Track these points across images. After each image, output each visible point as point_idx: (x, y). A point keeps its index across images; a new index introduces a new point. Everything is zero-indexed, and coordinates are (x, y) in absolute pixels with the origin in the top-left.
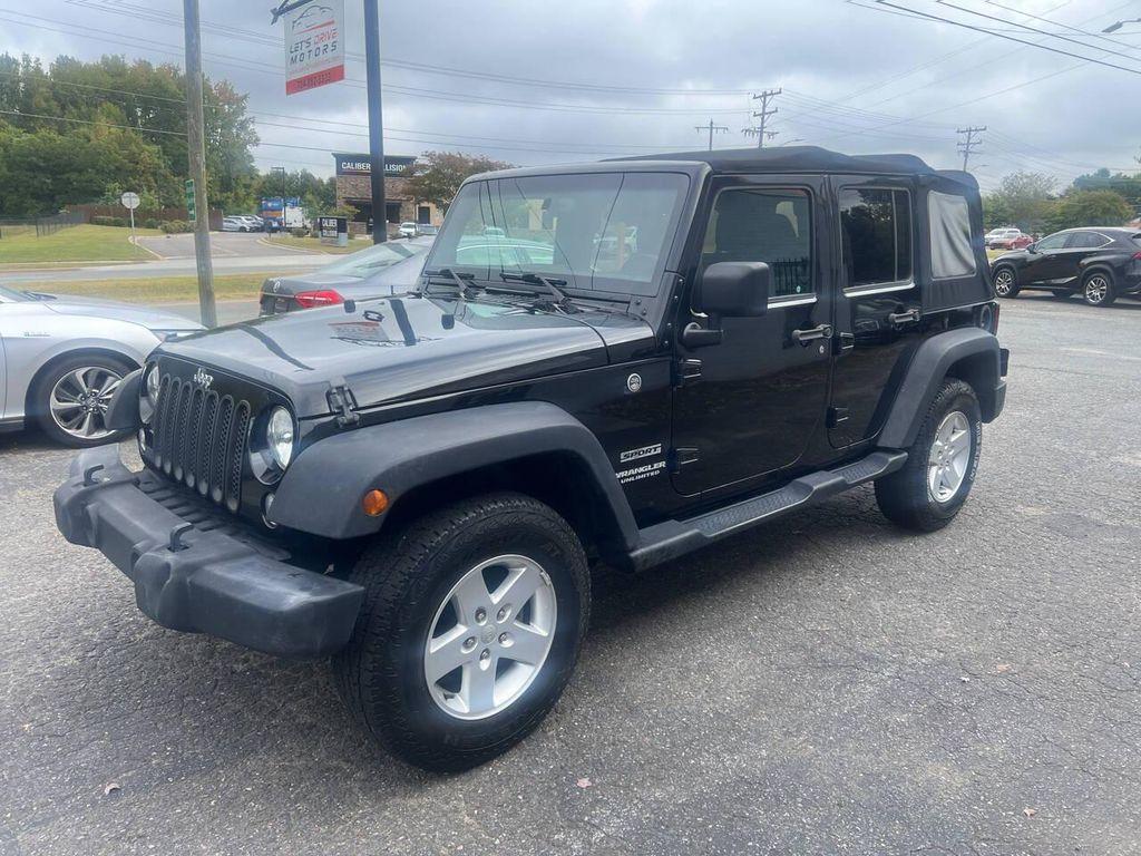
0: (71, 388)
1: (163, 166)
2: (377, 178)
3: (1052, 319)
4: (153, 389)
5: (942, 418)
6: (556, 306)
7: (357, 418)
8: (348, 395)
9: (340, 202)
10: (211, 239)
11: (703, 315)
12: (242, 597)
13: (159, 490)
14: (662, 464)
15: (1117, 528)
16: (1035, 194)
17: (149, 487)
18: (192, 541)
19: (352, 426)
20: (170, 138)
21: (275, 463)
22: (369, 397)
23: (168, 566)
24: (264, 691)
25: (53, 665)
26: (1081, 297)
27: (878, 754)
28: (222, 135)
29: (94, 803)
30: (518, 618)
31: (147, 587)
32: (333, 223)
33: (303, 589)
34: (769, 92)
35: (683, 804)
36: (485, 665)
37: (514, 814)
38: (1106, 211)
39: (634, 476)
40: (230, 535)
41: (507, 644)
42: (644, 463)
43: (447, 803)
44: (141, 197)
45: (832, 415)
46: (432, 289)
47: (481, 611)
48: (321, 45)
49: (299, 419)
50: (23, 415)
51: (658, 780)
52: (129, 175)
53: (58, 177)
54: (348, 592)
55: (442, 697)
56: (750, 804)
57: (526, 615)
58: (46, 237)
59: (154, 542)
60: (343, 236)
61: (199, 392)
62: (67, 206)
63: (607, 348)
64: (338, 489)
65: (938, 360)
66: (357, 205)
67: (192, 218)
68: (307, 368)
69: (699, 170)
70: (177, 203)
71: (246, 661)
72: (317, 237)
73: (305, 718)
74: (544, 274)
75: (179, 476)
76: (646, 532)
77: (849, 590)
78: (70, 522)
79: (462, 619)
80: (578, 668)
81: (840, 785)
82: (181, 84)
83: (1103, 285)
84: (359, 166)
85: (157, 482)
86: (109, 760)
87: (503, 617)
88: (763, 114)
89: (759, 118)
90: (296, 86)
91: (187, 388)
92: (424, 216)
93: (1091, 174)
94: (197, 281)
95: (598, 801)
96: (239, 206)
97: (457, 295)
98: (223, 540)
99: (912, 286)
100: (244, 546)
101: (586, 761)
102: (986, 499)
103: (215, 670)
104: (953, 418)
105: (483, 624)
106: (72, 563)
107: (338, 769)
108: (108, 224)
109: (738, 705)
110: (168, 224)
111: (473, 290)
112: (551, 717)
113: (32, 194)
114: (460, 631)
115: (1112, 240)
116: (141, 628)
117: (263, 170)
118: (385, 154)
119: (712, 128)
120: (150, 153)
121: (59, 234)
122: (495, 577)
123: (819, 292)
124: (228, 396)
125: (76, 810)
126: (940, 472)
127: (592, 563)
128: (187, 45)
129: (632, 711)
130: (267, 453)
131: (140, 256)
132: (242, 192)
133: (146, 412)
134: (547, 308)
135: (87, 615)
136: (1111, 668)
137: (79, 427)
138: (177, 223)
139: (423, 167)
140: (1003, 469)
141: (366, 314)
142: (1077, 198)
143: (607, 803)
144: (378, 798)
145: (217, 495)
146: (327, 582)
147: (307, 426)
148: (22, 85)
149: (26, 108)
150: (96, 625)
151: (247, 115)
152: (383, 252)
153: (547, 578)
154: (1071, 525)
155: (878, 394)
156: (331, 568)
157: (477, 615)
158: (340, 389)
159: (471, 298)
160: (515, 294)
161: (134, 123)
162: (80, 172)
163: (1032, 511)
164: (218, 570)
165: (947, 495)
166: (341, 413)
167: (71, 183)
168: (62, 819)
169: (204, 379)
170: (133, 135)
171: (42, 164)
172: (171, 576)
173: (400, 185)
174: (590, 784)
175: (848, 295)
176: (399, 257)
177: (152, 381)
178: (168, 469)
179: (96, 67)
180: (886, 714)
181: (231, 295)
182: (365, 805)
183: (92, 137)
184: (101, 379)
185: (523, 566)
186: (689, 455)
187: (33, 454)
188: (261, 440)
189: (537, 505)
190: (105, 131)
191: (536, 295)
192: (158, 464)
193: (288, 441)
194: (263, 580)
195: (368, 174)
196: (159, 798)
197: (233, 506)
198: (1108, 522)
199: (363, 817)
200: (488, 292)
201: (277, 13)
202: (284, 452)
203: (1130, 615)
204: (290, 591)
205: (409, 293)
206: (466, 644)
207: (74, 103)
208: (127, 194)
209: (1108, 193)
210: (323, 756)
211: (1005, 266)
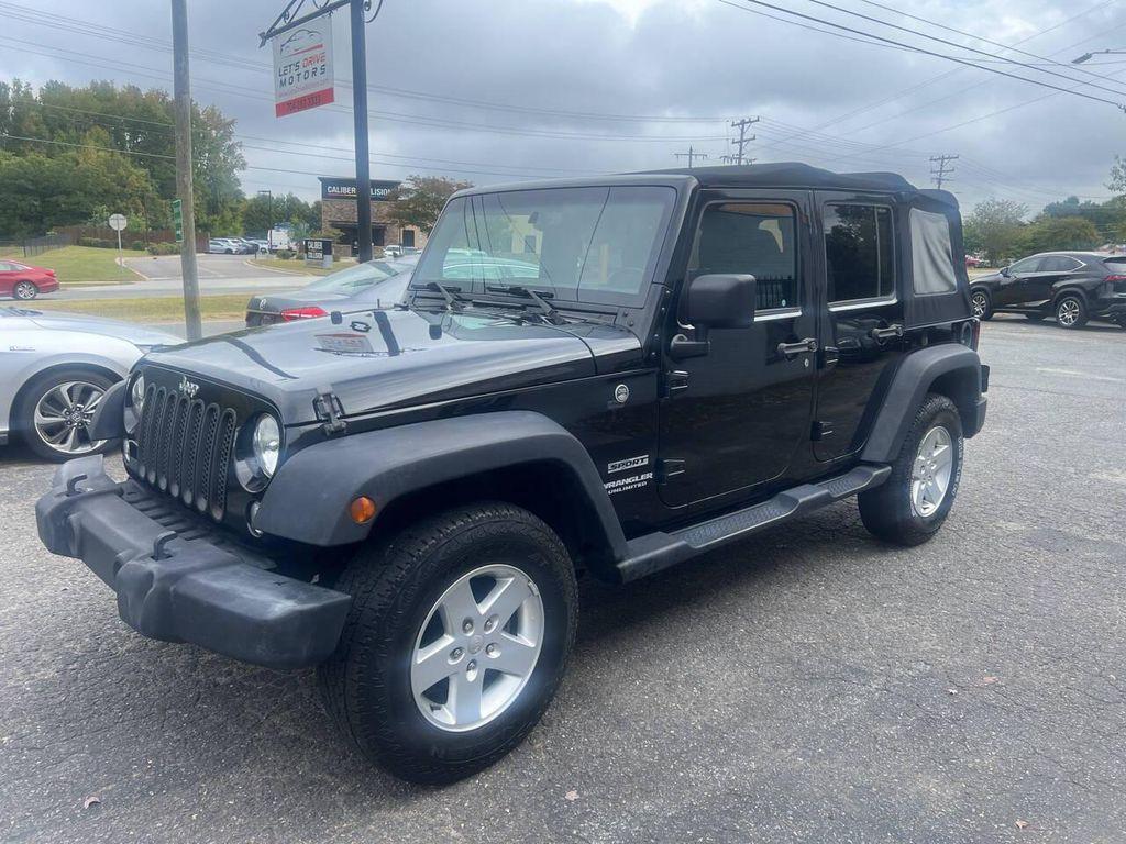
0: (55, 403)
1: (150, 188)
2: (363, 201)
3: (1026, 340)
4: (138, 399)
5: (925, 433)
6: (543, 317)
7: (344, 425)
8: (335, 402)
9: (326, 225)
10: (197, 260)
11: (690, 327)
12: (227, 606)
13: (144, 500)
14: (650, 475)
15: (1097, 542)
16: (1006, 221)
17: (133, 498)
18: (174, 550)
19: (338, 434)
20: (158, 162)
21: (260, 471)
22: (356, 405)
23: (150, 575)
24: (247, 704)
25: (33, 678)
26: (1054, 319)
27: (868, 767)
28: (209, 159)
29: (73, 817)
30: (505, 629)
31: (130, 595)
32: (319, 245)
33: (289, 597)
34: (747, 120)
35: (672, 817)
36: (472, 676)
37: (502, 827)
38: (1076, 237)
39: (622, 487)
40: (215, 544)
41: (495, 655)
42: (631, 474)
43: (433, 817)
44: (128, 219)
45: (816, 428)
46: (419, 302)
47: (468, 621)
48: (310, 68)
49: (286, 426)
50: (7, 429)
51: (646, 793)
52: (116, 198)
53: (47, 199)
54: (336, 600)
55: (428, 708)
56: (741, 816)
57: (513, 626)
58: (34, 258)
59: (137, 551)
60: (329, 258)
61: (184, 401)
62: (54, 228)
63: (594, 359)
64: (325, 496)
65: (921, 375)
66: (342, 228)
67: (179, 237)
68: (290, 377)
69: (685, 184)
70: (164, 226)
71: (229, 673)
72: (303, 259)
73: (288, 731)
74: (532, 287)
75: (163, 485)
76: (633, 544)
77: (834, 604)
78: (52, 532)
79: (449, 628)
80: (565, 680)
81: (831, 798)
82: (169, 109)
83: (1075, 308)
84: (345, 190)
85: (140, 492)
86: (88, 774)
87: (491, 627)
88: (741, 142)
89: (737, 146)
90: (285, 108)
91: (172, 397)
92: (409, 239)
93: (1061, 202)
94: (183, 301)
95: (586, 814)
96: (225, 228)
97: (444, 308)
98: (208, 550)
99: (894, 301)
100: (229, 554)
101: (574, 774)
102: (968, 515)
103: (198, 682)
104: (935, 433)
105: (470, 634)
106: (54, 575)
107: (321, 782)
108: (96, 245)
109: (726, 717)
110: (155, 245)
111: (460, 303)
112: (538, 730)
113: (21, 217)
114: (447, 641)
115: (1084, 264)
116: (124, 640)
117: (250, 194)
118: (371, 178)
119: (691, 154)
120: (138, 176)
121: (45, 255)
122: (482, 587)
123: (803, 306)
124: (215, 405)
125: (55, 823)
126: (923, 486)
127: (579, 574)
128: (176, 70)
129: (620, 723)
130: (252, 461)
131: (128, 277)
132: (228, 215)
133: (130, 421)
134: (534, 320)
135: (68, 628)
136: (1097, 679)
137: (63, 442)
138: (165, 245)
139: (408, 191)
140: (983, 485)
141: (353, 325)
142: (1047, 225)
143: (595, 816)
144: (363, 811)
145: (202, 505)
146: (312, 591)
147: (293, 434)
148: (12, 108)
149: (16, 131)
150: (78, 638)
151: (234, 140)
152: (368, 271)
153: (535, 588)
154: (1051, 539)
155: (861, 411)
156: (316, 579)
157: (464, 626)
158: (327, 395)
159: (458, 311)
160: (502, 307)
161: (123, 147)
162: (68, 194)
163: (1013, 526)
164: (202, 579)
165: (930, 510)
166: (328, 420)
167: (59, 205)
168: (40, 833)
169: (191, 388)
170: (122, 160)
171: (30, 187)
172: (154, 586)
173: (386, 208)
174: (578, 797)
175: (833, 309)
176: (384, 275)
177: (137, 393)
178: (152, 479)
179: (86, 92)
180: (875, 726)
181: (216, 315)
182: (350, 820)
183: (81, 161)
184: (86, 394)
185: (510, 576)
186: (677, 465)
187: (17, 469)
188: (247, 449)
189: (525, 514)
190: (93, 155)
191: (523, 307)
192: (142, 475)
193: (274, 449)
194: (249, 589)
195: (354, 198)
196: (139, 812)
197: (218, 515)
198: (1088, 537)
199: (347, 831)
200: (476, 305)
201: (265, 37)
202: (270, 460)
203: (1114, 628)
204: (276, 600)
205: (396, 306)
206: (453, 655)
207: (63, 127)
208: (115, 216)
209: (1077, 220)
210: (306, 768)
211: (979, 290)
